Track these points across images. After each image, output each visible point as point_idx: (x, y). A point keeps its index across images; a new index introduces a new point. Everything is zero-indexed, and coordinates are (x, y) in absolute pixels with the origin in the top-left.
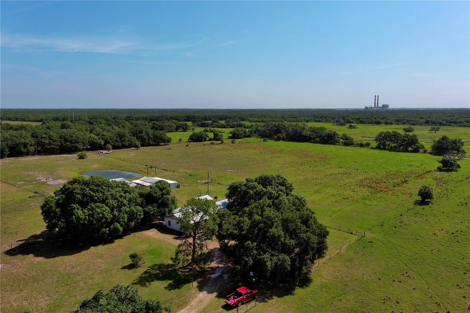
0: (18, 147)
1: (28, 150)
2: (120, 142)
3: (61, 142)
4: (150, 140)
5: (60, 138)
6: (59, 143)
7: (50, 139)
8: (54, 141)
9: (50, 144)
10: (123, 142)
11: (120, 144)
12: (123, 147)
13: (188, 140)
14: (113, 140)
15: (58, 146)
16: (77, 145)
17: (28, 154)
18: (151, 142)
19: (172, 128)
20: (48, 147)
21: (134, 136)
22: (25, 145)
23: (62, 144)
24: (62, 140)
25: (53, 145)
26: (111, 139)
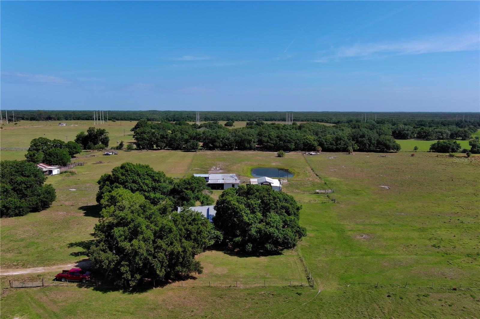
0: (243, 142)
1: (250, 146)
2: (334, 145)
3: (276, 141)
4: (371, 145)
5: (277, 137)
6: (275, 142)
7: (269, 137)
8: (271, 140)
9: (268, 142)
10: (338, 145)
11: (335, 147)
12: (337, 150)
13: (430, 149)
14: (328, 142)
15: (274, 144)
16: (289, 145)
17: (250, 149)
18: (372, 148)
19: (445, 135)
20: (266, 144)
21: (353, 140)
22: (249, 142)
23: (276, 143)
24: (278, 139)
25: (270, 143)
26: (326, 142)
